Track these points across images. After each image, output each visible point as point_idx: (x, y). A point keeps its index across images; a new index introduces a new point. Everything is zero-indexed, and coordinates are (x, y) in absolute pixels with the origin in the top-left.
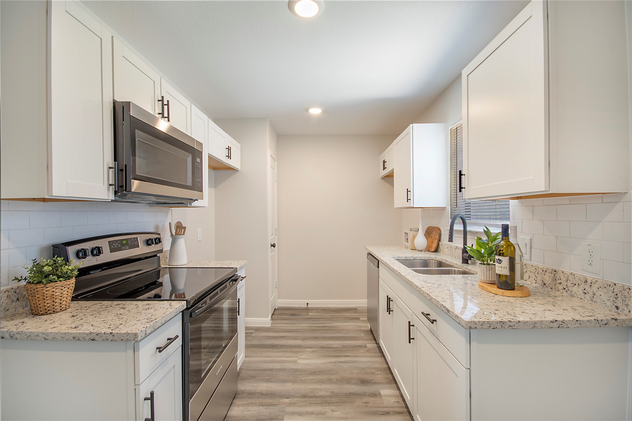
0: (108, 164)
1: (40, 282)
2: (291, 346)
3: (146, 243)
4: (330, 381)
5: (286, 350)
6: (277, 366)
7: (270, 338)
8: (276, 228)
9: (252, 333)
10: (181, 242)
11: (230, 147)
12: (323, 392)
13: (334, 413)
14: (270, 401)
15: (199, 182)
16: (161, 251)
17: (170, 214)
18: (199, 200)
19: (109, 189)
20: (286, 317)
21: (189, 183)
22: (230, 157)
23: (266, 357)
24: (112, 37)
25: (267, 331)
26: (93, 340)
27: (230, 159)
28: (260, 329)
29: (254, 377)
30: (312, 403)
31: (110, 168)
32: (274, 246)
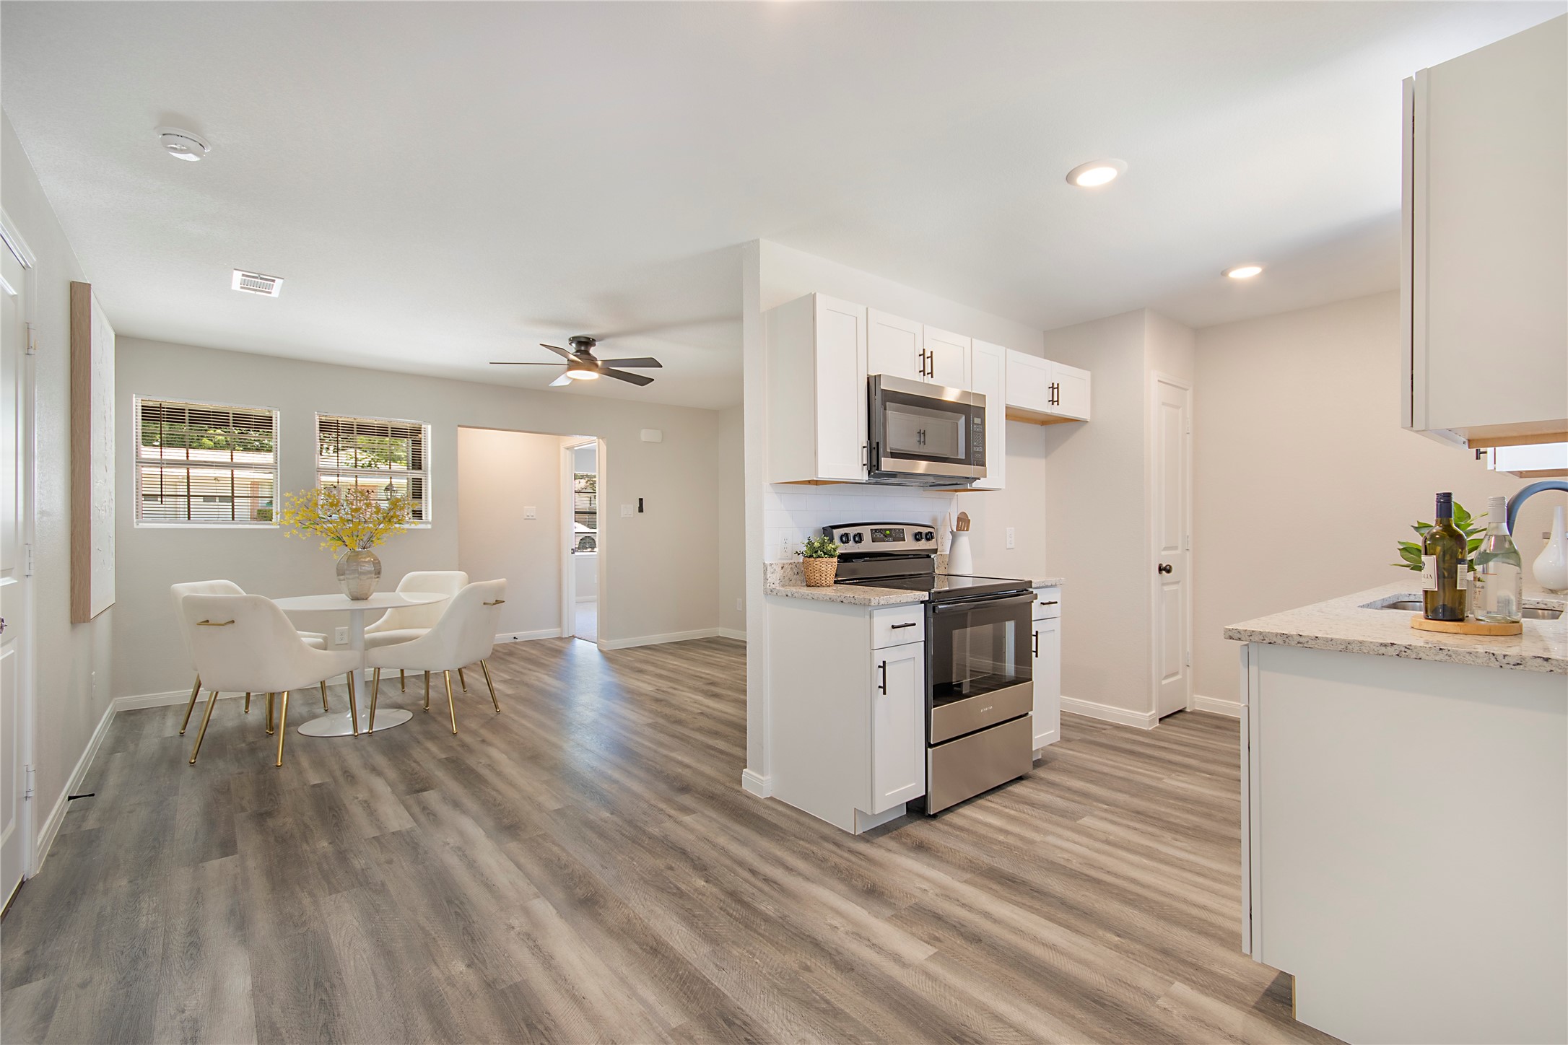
0: (863, 444)
1: (811, 556)
2: (1170, 762)
3: (913, 537)
4: (1208, 816)
5: (1154, 762)
6: (1121, 774)
7: (1134, 742)
8: (1188, 534)
9: (1105, 729)
10: (964, 540)
11: (1058, 384)
12: (1179, 821)
13: (1176, 842)
14: (1077, 798)
15: (979, 453)
16: (935, 551)
17: (954, 501)
18: (982, 479)
19: (863, 469)
20: (1199, 726)
21: (962, 456)
22: (1058, 401)
23: (1107, 759)
24: (867, 309)
25: (1137, 734)
26: (842, 602)
27: (1058, 404)
28: (1126, 728)
29: (1070, 772)
30: (1147, 822)
31: (864, 447)
32: (1169, 571)
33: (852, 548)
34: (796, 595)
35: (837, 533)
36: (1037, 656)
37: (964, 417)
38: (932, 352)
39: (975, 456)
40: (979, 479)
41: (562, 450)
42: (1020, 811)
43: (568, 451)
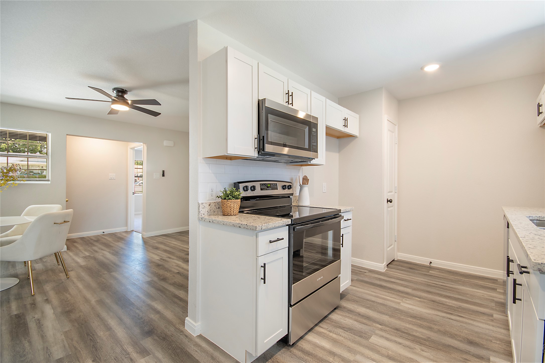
0: (255, 136)
1: (225, 199)
2: (399, 291)
3: (282, 188)
4: (430, 329)
5: (393, 292)
6: (380, 301)
7: (380, 279)
8: (396, 186)
9: (365, 273)
10: (306, 189)
11: (347, 118)
12: (418, 334)
13: (423, 352)
14: (365, 321)
15: (314, 146)
16: (292, 194)
17: (301, 171)
18: (316, 159)
19: (255, 151)
20: (403, 268)
21: (307, 146)
22: (347, 126)
23: (372, 291)
24: (258, 63)
25: (380, 275)
26: (240, 227)
27: (347, 127)
28: (374, 271)
29: (357, 302)
30: (403, 337)
31: (256, 138)
32: (391, 202)
33: (249, 193)
34: (214, 221)
35: (241, 186)
36: (342, 247)
37: (308, 127)
38: (292, 93)
39: (313, 148)
40: (314, 159)
41: (129, 149)
42: (338, 335)
43: (131, 150)
